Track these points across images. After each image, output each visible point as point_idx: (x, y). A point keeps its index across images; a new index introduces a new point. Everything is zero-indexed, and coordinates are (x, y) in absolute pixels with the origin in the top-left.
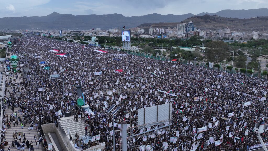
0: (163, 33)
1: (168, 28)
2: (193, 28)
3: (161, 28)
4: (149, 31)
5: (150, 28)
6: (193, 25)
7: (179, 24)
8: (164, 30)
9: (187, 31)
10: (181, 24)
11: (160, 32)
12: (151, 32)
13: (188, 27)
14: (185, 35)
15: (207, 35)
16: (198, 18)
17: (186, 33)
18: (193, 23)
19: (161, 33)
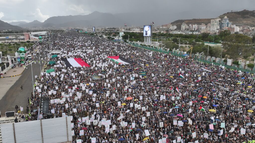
0: (196, 29)
1: (201, 25)
2: (228, 24)
3: (194, 24)
4: (182, 27)
5: (183, 24)
6: (228, 21)
7: (213, 20)
8: (197, 26)
9: (221, 27)
10: (215, 20)
11: (192, 28)
12: (183, 28)
13: (222, 22)
14: (218, 31)
15: (242, 31)
16: (234, 13)
17: (220, 29)
18: (227, 19)
19: (194, 29)
